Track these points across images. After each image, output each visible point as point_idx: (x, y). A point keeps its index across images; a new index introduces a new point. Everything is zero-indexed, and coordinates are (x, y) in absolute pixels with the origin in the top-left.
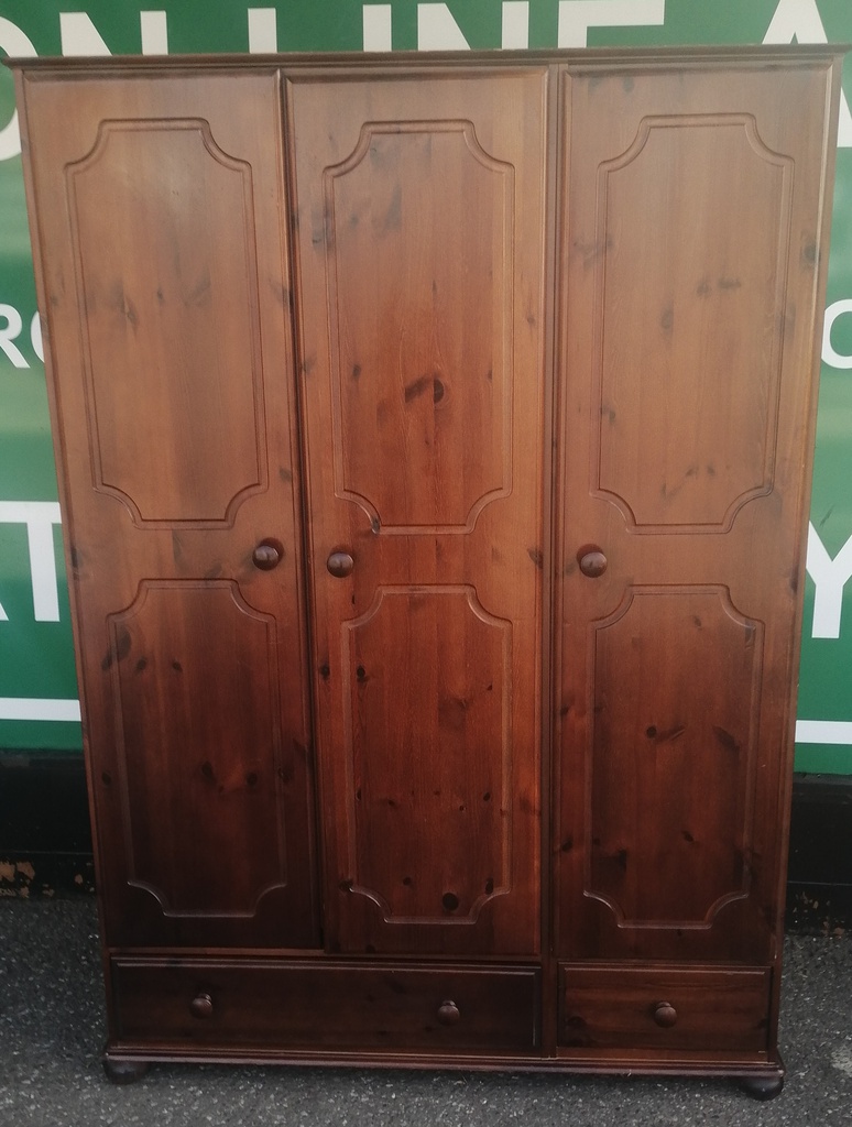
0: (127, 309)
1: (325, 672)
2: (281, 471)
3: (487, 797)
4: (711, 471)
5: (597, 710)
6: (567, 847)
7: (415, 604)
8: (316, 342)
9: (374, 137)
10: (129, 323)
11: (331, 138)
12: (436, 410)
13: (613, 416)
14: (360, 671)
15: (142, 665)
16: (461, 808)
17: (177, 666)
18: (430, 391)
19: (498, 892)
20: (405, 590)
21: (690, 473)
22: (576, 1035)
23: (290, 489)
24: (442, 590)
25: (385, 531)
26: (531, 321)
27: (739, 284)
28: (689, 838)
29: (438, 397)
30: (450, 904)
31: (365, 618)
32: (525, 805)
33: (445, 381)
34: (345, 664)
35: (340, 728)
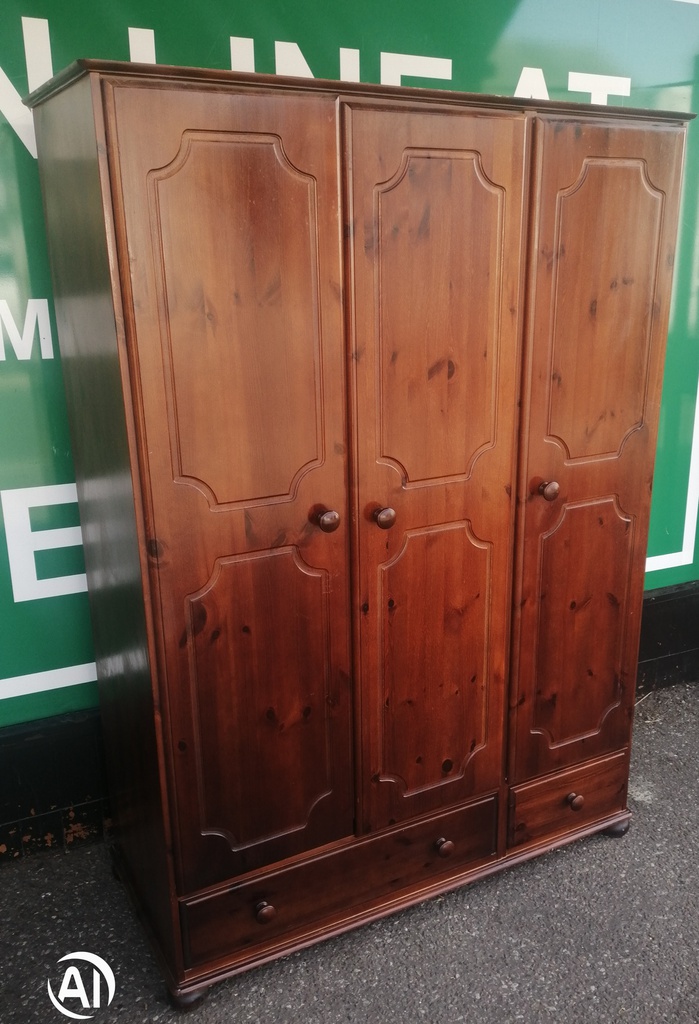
0: (207, 311)
1: (365, 608)
2: (336, 446)
3: (473, 680)
4: (613, 415)
5: (543, 597)
6: (521, 702)
7: (430, 541)
8: (366, 334)
9: (413, 160)
10: (208, 323)
11: (380, 159)
12: (449, 385)
13: (560, 379)
14: (391, 603)
15: (216, 634)
16: (457, 693)
17: (246, 630)
18: (445, 370)
19: (479, 748)
20: (423, 532)
21: (601, 418)
22: (521, 836)
23: (341, 460)
24: (449, 527)
25: (409, 487)
26: (512, 311)
27: (632, 281)
28: (591, 674)
29: (450, 374)
30: (447, 767)
31: (394, 560)
32: (497, 678)
33: (455, 360)
34: (379, 600)
35: (373, 653)
